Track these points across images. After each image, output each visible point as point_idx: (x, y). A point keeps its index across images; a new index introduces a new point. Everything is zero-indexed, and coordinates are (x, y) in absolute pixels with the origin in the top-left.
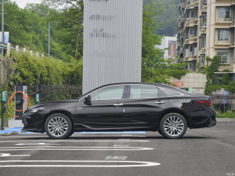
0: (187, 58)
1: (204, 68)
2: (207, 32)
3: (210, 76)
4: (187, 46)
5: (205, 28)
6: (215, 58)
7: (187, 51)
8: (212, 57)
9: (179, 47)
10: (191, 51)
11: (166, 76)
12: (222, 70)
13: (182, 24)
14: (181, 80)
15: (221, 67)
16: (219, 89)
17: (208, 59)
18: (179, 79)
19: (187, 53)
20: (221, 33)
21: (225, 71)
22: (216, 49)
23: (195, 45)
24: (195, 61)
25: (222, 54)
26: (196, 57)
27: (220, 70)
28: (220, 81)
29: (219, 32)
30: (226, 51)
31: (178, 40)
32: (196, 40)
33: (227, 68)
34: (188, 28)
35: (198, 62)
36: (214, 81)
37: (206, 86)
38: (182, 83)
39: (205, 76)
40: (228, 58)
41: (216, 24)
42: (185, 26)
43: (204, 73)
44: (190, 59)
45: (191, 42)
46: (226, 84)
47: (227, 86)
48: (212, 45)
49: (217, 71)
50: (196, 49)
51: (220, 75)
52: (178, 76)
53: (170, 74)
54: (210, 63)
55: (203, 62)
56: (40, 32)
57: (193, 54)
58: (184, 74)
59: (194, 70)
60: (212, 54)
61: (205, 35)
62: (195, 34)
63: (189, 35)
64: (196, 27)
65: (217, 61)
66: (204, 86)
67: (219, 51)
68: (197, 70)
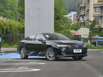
0: (81, 21)
1: (88, 25)
2: (90, 9)
3: (91, 29)
4: (81, 16)
5: (89, 7)
6: (93, 21)
7: (81, 18)
8: (92, 20)
9: (77, 16)
10: (83, 18)
11: (69, 29)
12: (97, 26)
13: (79, 5)
14: (78, 31)
15: (97, 25)
16: (95, 35)
17: (90, 21)
18: (77, 31)
19: (81, 19)
20: (96, 9)
21: (98, 27)
22: (94, 17)
23: (85, 15)
24: (84, 23)
25: (97, 19)
26: (85, 21)
27: (96, 26)
28: (96, 31)
29: (95, 8)
30: (99, 17)
31: (77, 13)
32: (85, 13)
33: (99, 25)
34: (81, 7)
35: (86, 23)
36: (93, 31)
37: (89, 34)
38: (78, 33)
39: (89, 29)
40: (100, 20)
41: (94, 5)
42: (80, 6)
43: (88, 28)
44: (82, 22)
45: (82, 14)
46: (99, 33)
47: (99, 34)
48: (92, 15)
49: (94, 27)
50: (85, 17)
51: (96, 29)
52: (76, 29)
53: (72, 29)
54: (91, 23)
55: (88, 23)
56: (14, 10)
57: (84, 19)
58: (79, 28)
59: (84, 27)
60: (92, 19)
61: (89, 10)
62: (85, 10)
63: (82, 10)
64: (85, 6)
65: (94, 22)
66: (88, 34)
67: (95, 17)
68: (85, 26)
